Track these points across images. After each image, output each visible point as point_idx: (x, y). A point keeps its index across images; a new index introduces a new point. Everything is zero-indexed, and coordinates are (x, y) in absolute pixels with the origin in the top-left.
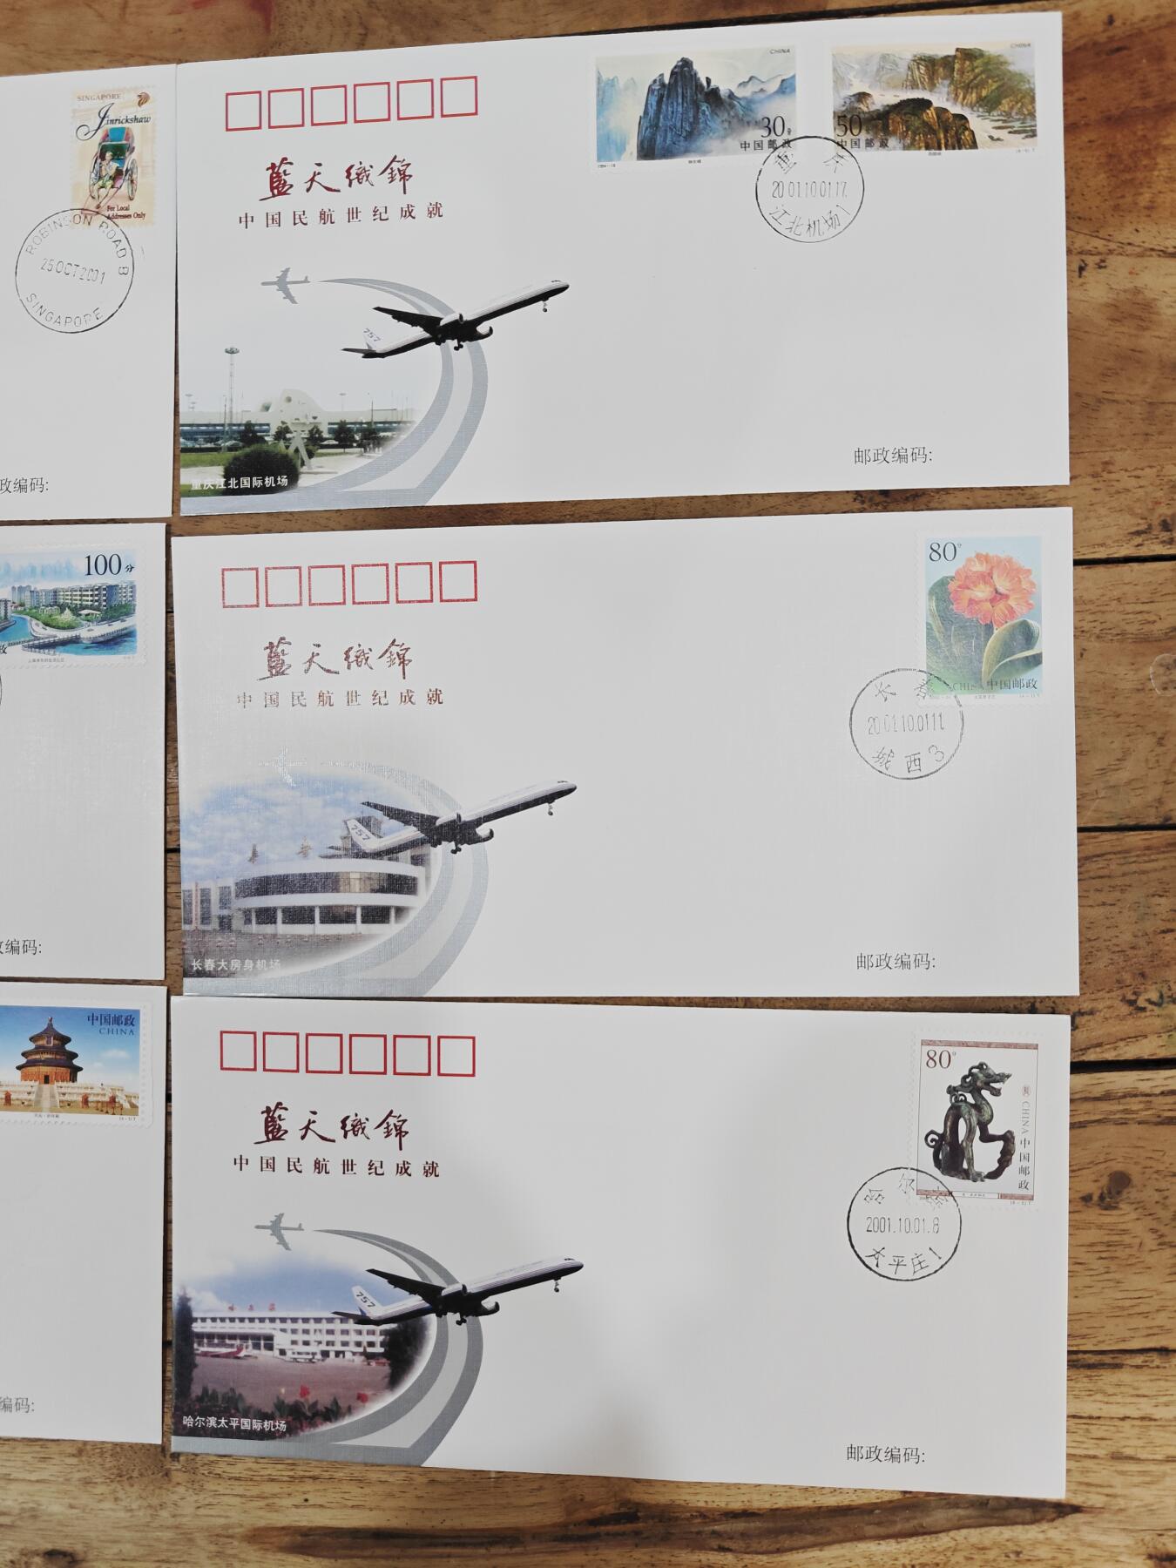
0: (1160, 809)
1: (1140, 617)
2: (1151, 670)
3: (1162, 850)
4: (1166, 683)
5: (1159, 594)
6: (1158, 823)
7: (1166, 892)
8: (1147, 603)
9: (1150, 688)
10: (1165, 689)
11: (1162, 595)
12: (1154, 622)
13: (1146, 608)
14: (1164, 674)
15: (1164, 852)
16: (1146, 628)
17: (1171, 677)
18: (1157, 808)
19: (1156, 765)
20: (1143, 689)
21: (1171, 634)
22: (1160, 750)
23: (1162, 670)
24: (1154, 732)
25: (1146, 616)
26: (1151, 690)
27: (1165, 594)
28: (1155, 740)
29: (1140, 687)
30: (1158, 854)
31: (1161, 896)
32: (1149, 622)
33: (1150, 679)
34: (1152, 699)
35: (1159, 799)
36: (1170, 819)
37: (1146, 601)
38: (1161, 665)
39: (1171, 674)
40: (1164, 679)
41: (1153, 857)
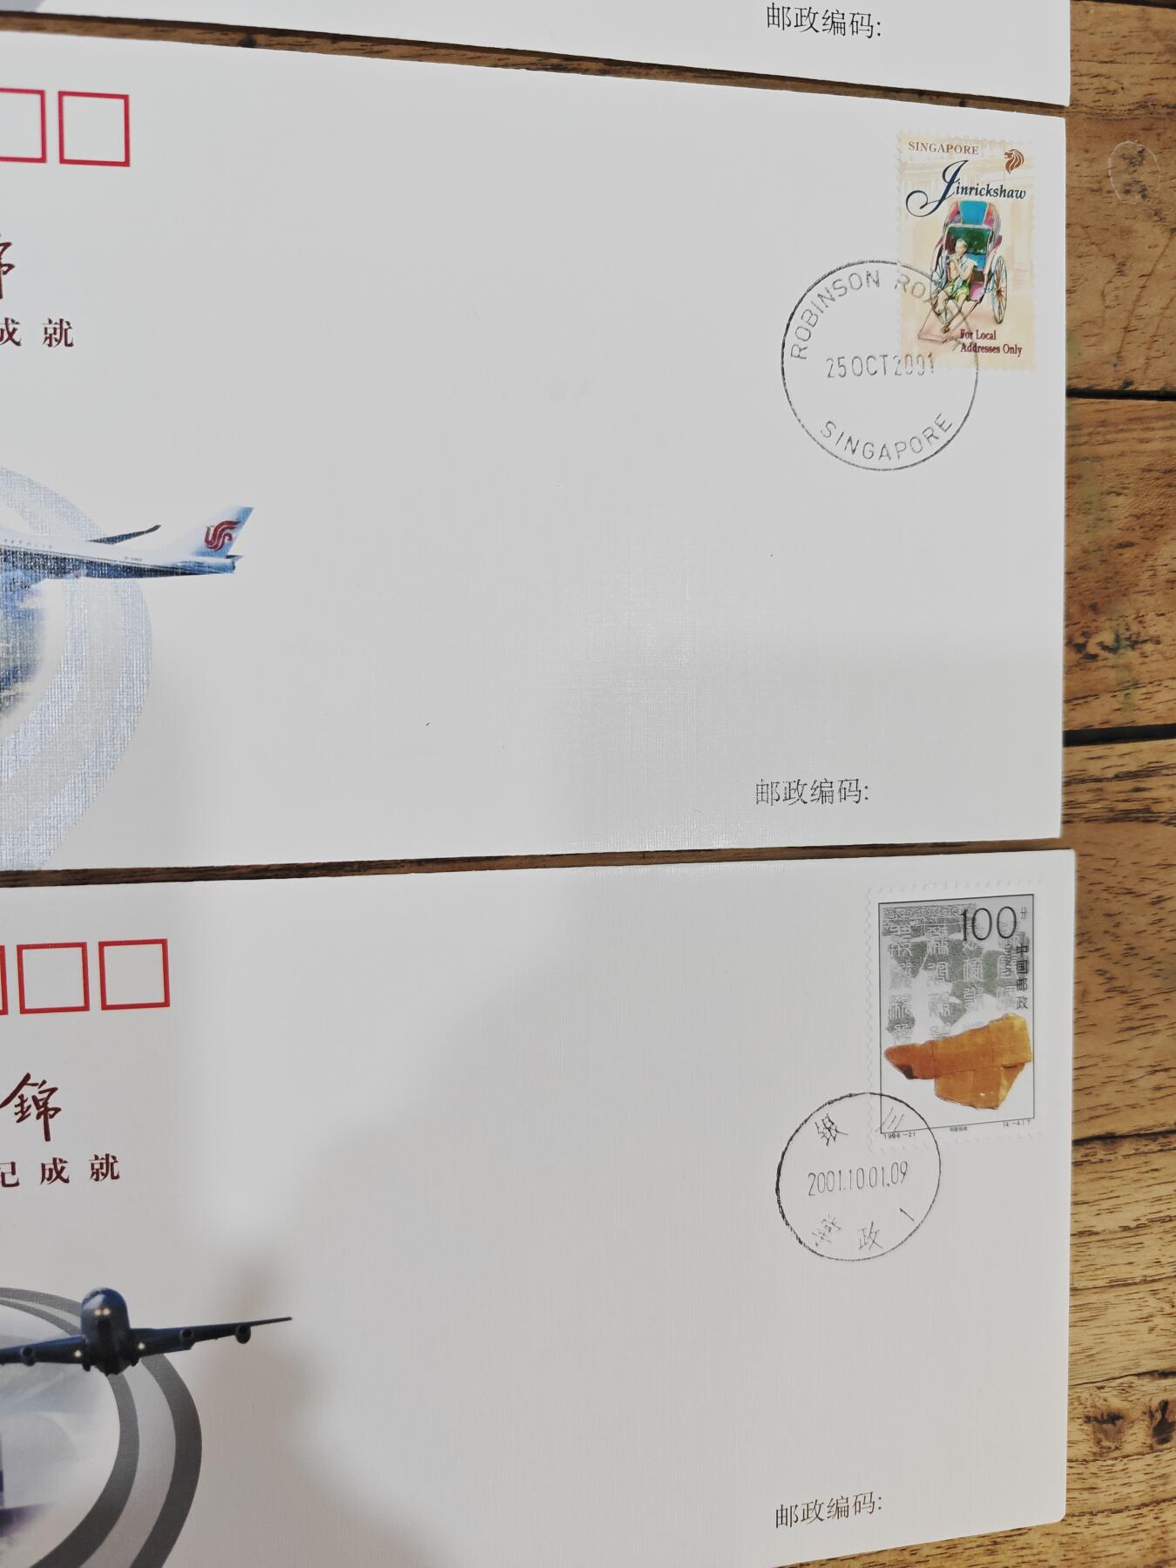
0: (1118, 368)
1: (1097, 82)
2: (1110, 162)
3: (1121, 427)
4: (1129, 185)
5: (1120, 52)
6: (1116, 388)
7: (1125, 488)
8: (1106, 62)
9: (1108, 189)
10: (1127, 192)
11: (1126, 54)
12: (1114, 92)
13: (1105, 69)
14: (1125, 171)
15: (1122, 430)
16: (1105, 100)
17: (1135, 175)
18: (1115, 365)
19: (1115, 303)
20: (1099, 190)
21: (1136, 112)
22: (1119, 281)
23: (1123, 165)
24: (1114, 255)
25: (1105, 81)
26: (1109, 192)
27: (1130, 53)
28: (1114, 266)
29: (1095, 186)
30: (1117, 432)
31: (1119, 494)
32: (1108, 91)
33: (1109, 177)
34: (1111, 206)
35: (1119, 353)
36: (1131, 383)
37: (1107, 60)
38: (1123, 157)
39: (1135, 171)
40: (1126, 177)
41: (1109, 437)
